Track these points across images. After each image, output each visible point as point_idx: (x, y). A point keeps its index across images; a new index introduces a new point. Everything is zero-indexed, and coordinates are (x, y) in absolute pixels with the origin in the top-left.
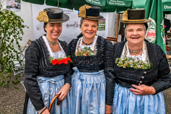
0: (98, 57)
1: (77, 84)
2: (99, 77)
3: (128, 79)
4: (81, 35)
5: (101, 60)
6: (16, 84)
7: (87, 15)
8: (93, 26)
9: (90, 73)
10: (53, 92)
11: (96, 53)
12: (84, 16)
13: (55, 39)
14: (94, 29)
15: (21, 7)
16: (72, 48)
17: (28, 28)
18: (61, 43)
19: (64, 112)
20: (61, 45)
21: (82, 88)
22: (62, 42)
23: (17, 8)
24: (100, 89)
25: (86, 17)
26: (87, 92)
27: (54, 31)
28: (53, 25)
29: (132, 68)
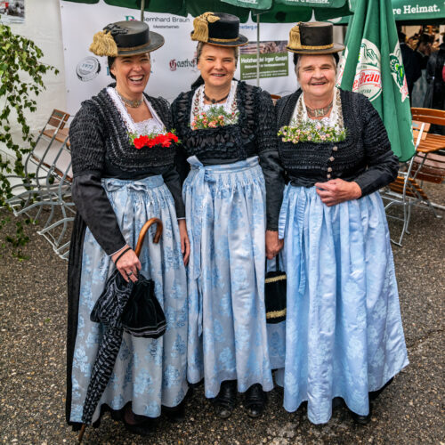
0: (241, 127)
1: (200, 194)
2: (248, 173)
3: (306, 168)
4: (200, 82)
5: (249, 134)
6: (17, 245)
7: (211, 35)
8: (225, 60)
9: (228, 166)
10: (141, 213)
11: (237, 118)
12: (205, 38)
13: (138, 94)
14: (228, 66)
15: (26, 10)
16: (181, 114)
17: (57, 72)
18: (152, 102)
19: (170, 258)
20: (153, 105)
21: (213, 201)
22: (154, 99)
23: (12, 13)
24: (251, 198)
25: (209, 41)
26: (224, 209)
27: (133, 74)
28: (128, 60)
29: (311, 143)
